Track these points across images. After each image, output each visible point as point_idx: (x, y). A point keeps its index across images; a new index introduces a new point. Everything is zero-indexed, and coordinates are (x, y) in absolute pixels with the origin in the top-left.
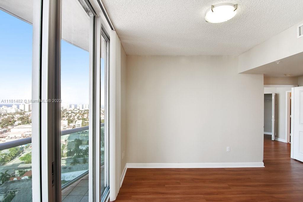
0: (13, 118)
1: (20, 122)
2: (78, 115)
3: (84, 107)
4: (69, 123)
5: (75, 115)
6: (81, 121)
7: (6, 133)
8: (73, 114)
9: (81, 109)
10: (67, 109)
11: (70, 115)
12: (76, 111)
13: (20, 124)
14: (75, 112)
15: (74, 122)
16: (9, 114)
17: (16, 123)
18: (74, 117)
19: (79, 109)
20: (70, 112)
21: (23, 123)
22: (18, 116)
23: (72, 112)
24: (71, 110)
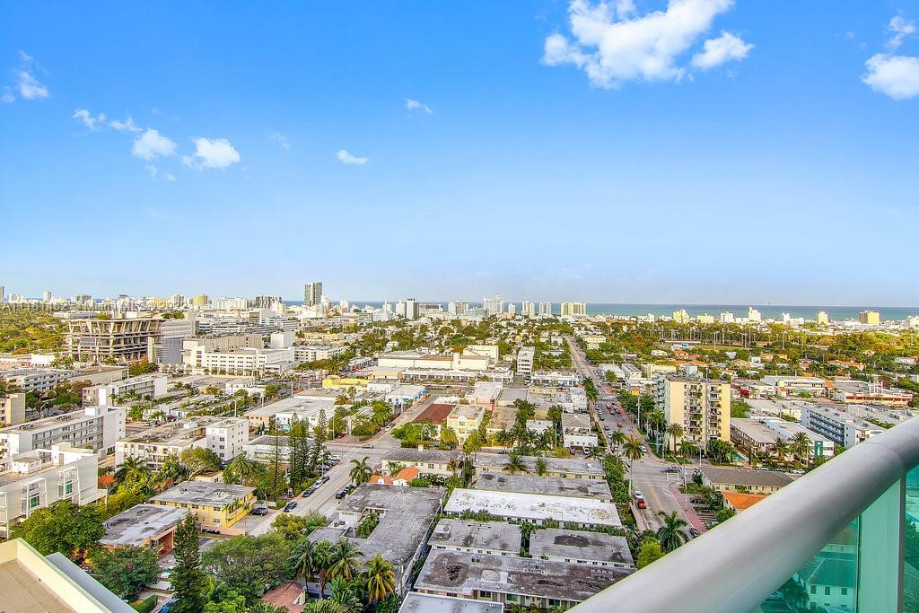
0: (383, 332)
1: (396, 344)
2: (524, 332)
3: (541, 309)
4: (501, 353)
5: (516, 331)
6: (532, 348)
7: (370, 368)
8: (513, 331)
9: (532, 317)
10: (497, 316)
11: (504, 331)
12: (520, 320)
13: (394, 349)
14: (517, 323)
15: (515, 351)
16: (375, 324)
17: (390, 345)
18: (514, 338)
19: (526, 317)
20: (504, 324)
21: (402, 347)
22: (392, 329)
23: (509, 324)
24: (507, 319)
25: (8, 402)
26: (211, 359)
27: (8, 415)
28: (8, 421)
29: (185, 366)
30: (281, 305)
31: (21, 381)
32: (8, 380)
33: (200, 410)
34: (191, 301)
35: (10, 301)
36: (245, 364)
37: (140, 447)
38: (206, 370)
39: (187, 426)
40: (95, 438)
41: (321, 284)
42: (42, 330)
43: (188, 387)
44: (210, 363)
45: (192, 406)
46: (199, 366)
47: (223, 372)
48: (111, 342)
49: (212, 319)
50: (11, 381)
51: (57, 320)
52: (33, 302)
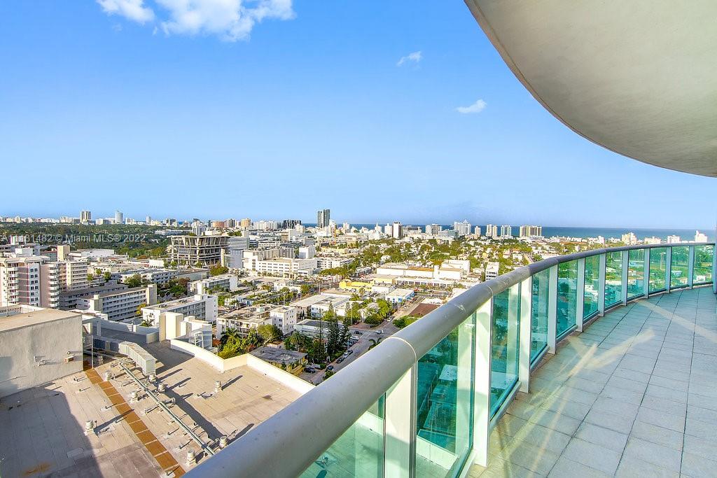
0: (377, 248)
1: (389, 257)
2: (489, 250)
3: (503, 231)
4: (471, 267)
5: (482, 249)
6: (497, 263)
7: (372, 275)
8: (481, 249)
9: (495, 237)
10: (466, 237)
11: (473, 249)
12: (485, 240)
13: (387, 261)
14: (483, 243)
15: (482, 265)
16: (371, 241)
17: (383, 258)
18: (481, 255)
19: (490, 238)
20: (472, 243)
21: (393, 260)
22: (383, 246)
23: (476, 244)
24: (474, 240)
25: (148, 289)
26: (262, 265)
27: (148, 297)
28: (148, 303)
29: (245, 269)
30: (301, 227)
31: (149, 276)
32: (142, 275)
33: (261, 300)
34: (240, 224)
35: (126, 223)
36: (284, 270)
37: (233, 322)
38: (259, 273)
39: (258, 310)
40: (201, 316)
41: (329, 210)
42: (150, 242)
43: (251, 283)
44: (262, 268)
45: (256, 297)
46: (254, 270)
47: (270, 275)
48: (198, 251)
49: (256, 236)
50: (144, 277)
51: (158, 236)
52: (141, 224)
